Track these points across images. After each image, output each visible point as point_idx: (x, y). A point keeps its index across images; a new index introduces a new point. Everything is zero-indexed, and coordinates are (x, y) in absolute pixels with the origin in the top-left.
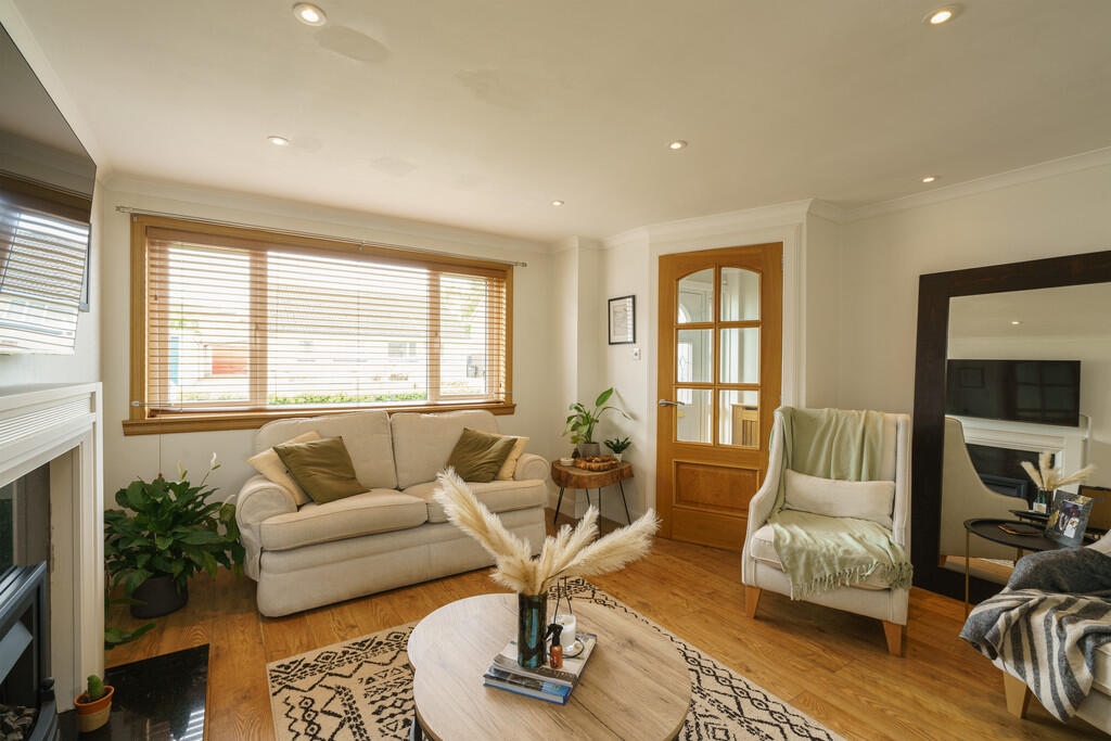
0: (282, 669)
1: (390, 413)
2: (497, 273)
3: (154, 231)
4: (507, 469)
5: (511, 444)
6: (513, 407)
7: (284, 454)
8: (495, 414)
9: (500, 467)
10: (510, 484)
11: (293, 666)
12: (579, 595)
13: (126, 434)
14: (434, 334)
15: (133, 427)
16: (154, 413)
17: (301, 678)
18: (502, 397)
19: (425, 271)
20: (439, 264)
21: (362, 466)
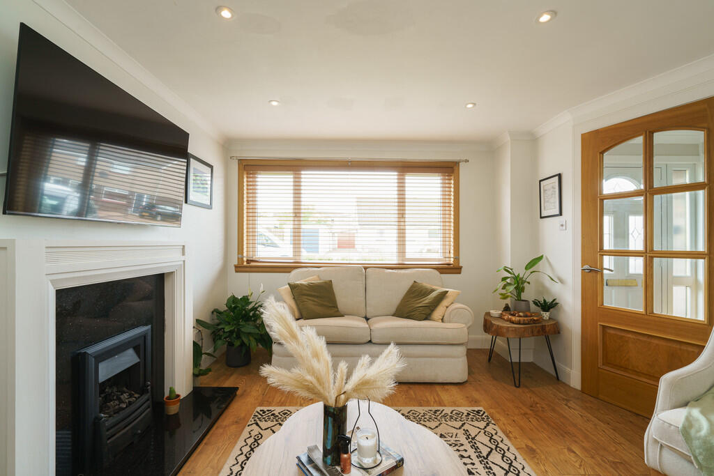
0: (261, 413)
1: (366, 268)
2: (448, 169)
3: (250, 167)
4: (437, 314)
5: (443, 295)
6: (461, 268)
7: (293, 287)
8: (441, 273)
9: (433, 311)
10: (439, 324)
11: (267, 412)
12: (471, 423)
13: (236, 272)
14: (401, 216)
15: (239, 268)
16: (248, 261)
17: (266, 421)
18: (452, 261)
19: (396, 173)
20: (406, 167)
21: (342, 300)
